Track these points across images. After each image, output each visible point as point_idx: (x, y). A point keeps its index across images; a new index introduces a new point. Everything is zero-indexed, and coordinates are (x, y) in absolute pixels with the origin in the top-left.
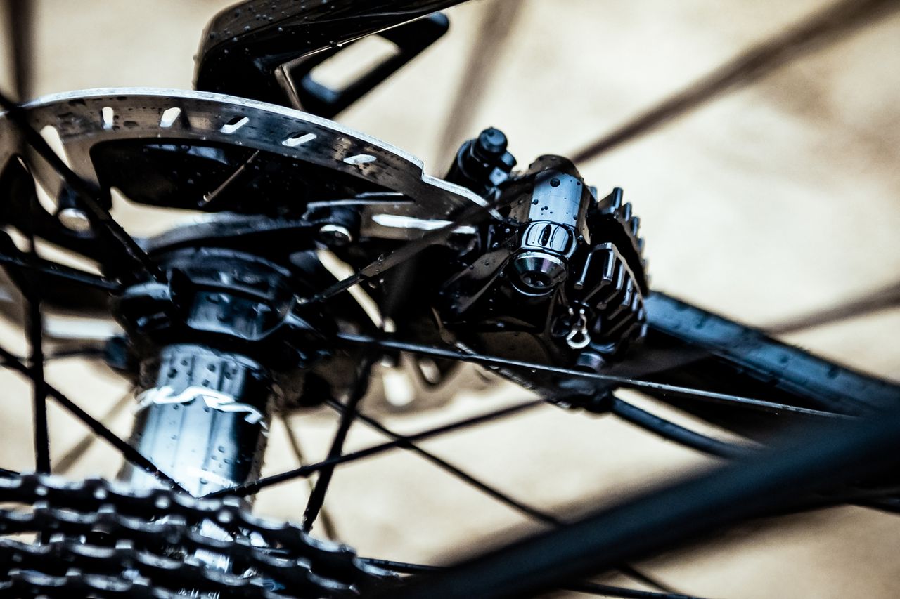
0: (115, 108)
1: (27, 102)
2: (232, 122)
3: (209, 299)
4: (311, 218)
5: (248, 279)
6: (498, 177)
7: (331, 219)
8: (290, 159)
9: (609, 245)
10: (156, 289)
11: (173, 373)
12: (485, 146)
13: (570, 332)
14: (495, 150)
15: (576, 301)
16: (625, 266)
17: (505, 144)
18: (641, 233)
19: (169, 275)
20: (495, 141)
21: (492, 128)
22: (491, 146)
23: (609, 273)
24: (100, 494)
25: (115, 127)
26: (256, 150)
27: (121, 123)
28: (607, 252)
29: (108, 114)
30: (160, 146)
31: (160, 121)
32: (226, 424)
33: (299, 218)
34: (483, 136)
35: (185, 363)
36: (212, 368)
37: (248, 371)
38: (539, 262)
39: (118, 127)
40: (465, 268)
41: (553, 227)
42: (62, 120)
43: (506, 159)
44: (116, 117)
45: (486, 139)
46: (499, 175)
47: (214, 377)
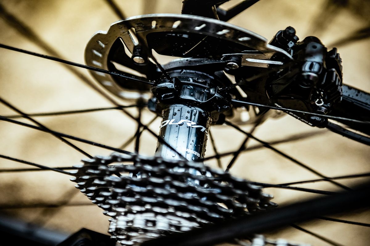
0: (157, 21)
1: (126, 19)
2: (199, 26)
3: (187, 88)
4: (224, 60)
5: (200, 81)
6: (291, 45)
7: (232, 60)
8: (219, 39)
9: (334, 70)
10: (168, 85)
11: (175, 114)
12: (288, 33)
13: (316, 100)
14: (291, 35)
15: (320, 89)
16: (338, 77)
17: (295, 32)
18: (342, 64)
19: (174, 80)
20: (291, 31)
21: (290, 27)
22: (290, 33)
23: (334, 79)
24: (159, 161)
25: (156, 28)
26: (206, 35)
27: (158, 26)
28: (333, 72)
29: (154, 24)
30: (172, 34)
31: (172, 26)
32: (193, 132)
33: (219, 59)
34: (287, 30)
35: (179, 110)
36: (188, 112)
37: (200, 113)
38: (309, 76)
39: (157, 28)
40: (280, 77)
41: (314, 63)
42: (137, 26)
43: (295, 38)
44: (156, 24)
45: (288, 31)
46: (291, 43)
47: (189, 115)
